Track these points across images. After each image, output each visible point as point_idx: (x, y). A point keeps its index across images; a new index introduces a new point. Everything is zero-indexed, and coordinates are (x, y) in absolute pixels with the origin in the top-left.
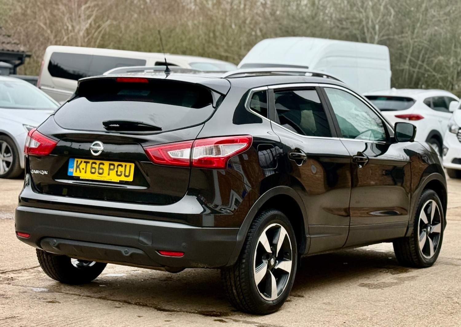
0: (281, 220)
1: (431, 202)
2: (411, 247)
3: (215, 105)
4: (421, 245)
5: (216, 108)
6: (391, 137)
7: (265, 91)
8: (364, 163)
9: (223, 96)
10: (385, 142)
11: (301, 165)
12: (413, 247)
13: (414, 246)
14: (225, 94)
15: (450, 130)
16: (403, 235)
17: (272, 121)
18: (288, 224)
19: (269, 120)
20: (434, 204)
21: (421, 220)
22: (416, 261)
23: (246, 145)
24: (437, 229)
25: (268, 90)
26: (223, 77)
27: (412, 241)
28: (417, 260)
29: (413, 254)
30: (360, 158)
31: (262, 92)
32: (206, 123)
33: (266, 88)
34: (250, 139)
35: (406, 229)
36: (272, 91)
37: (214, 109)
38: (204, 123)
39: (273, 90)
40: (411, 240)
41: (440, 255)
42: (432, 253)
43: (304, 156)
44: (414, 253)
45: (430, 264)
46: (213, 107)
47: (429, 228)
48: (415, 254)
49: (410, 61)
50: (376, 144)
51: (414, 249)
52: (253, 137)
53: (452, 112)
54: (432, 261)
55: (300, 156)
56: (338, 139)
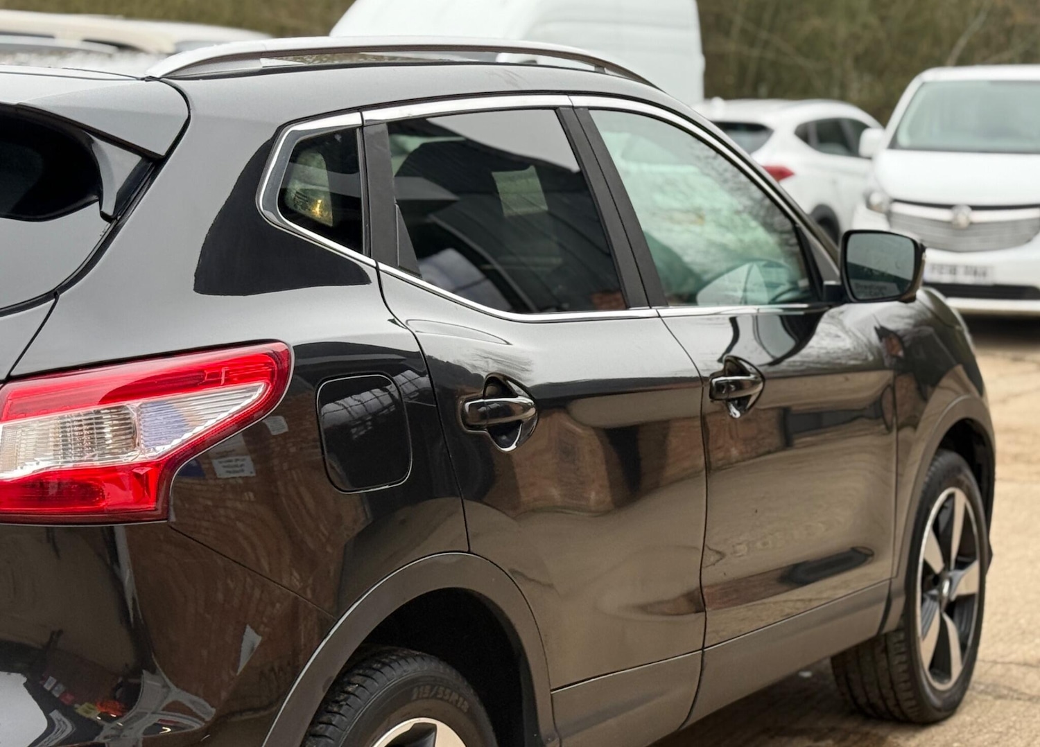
0: (435, 697)
1: (951, 497)
2: (896, 662)
3: (109, 209)
4: (926, 649)
5: (115, 220)
6: (827, 283)
7: (349, 134)
8: (748, 397)
9: (152, 164)
10: (805, 306)
11: (513, 447)
12: (901, 663)
13: (904, 658)
14: (162, 152)
15: (869, 206)
16: (872, 633)
17: (382, 266)
18: (466, 706)
19: (372, 262)
20: (961, 500)
21: (926, 564)
22: (911, 707)
23: (261, 390)
24: (966, 582)
25: (362, 127)
26: (158, 76)
27: (900, 642)
28: (913, 703)
29: (903, 686)
30: (734, 382)
31: (338, 138)
32: (62, 296)
33: (353, 119)
34: (280, 357)
35: (882, 606)
36: (383, 132)
37: (105, 225)
38: (54, 294)
39: (384, 127)
40: (895, 640)
41: (979, 668)
42: (957, 668)
43: (526, 408)
44: (905, 682)
45: (951, 707)
46: (104, 216)
47: (946, 585)
48: (909, 684)
49: (744, 32)
50: (782, 317)
51: (904, 667)
52: (295, 348)
53: (869, 158)
54: (956, 698)
55: (506, 410)
56: (652, 312)
